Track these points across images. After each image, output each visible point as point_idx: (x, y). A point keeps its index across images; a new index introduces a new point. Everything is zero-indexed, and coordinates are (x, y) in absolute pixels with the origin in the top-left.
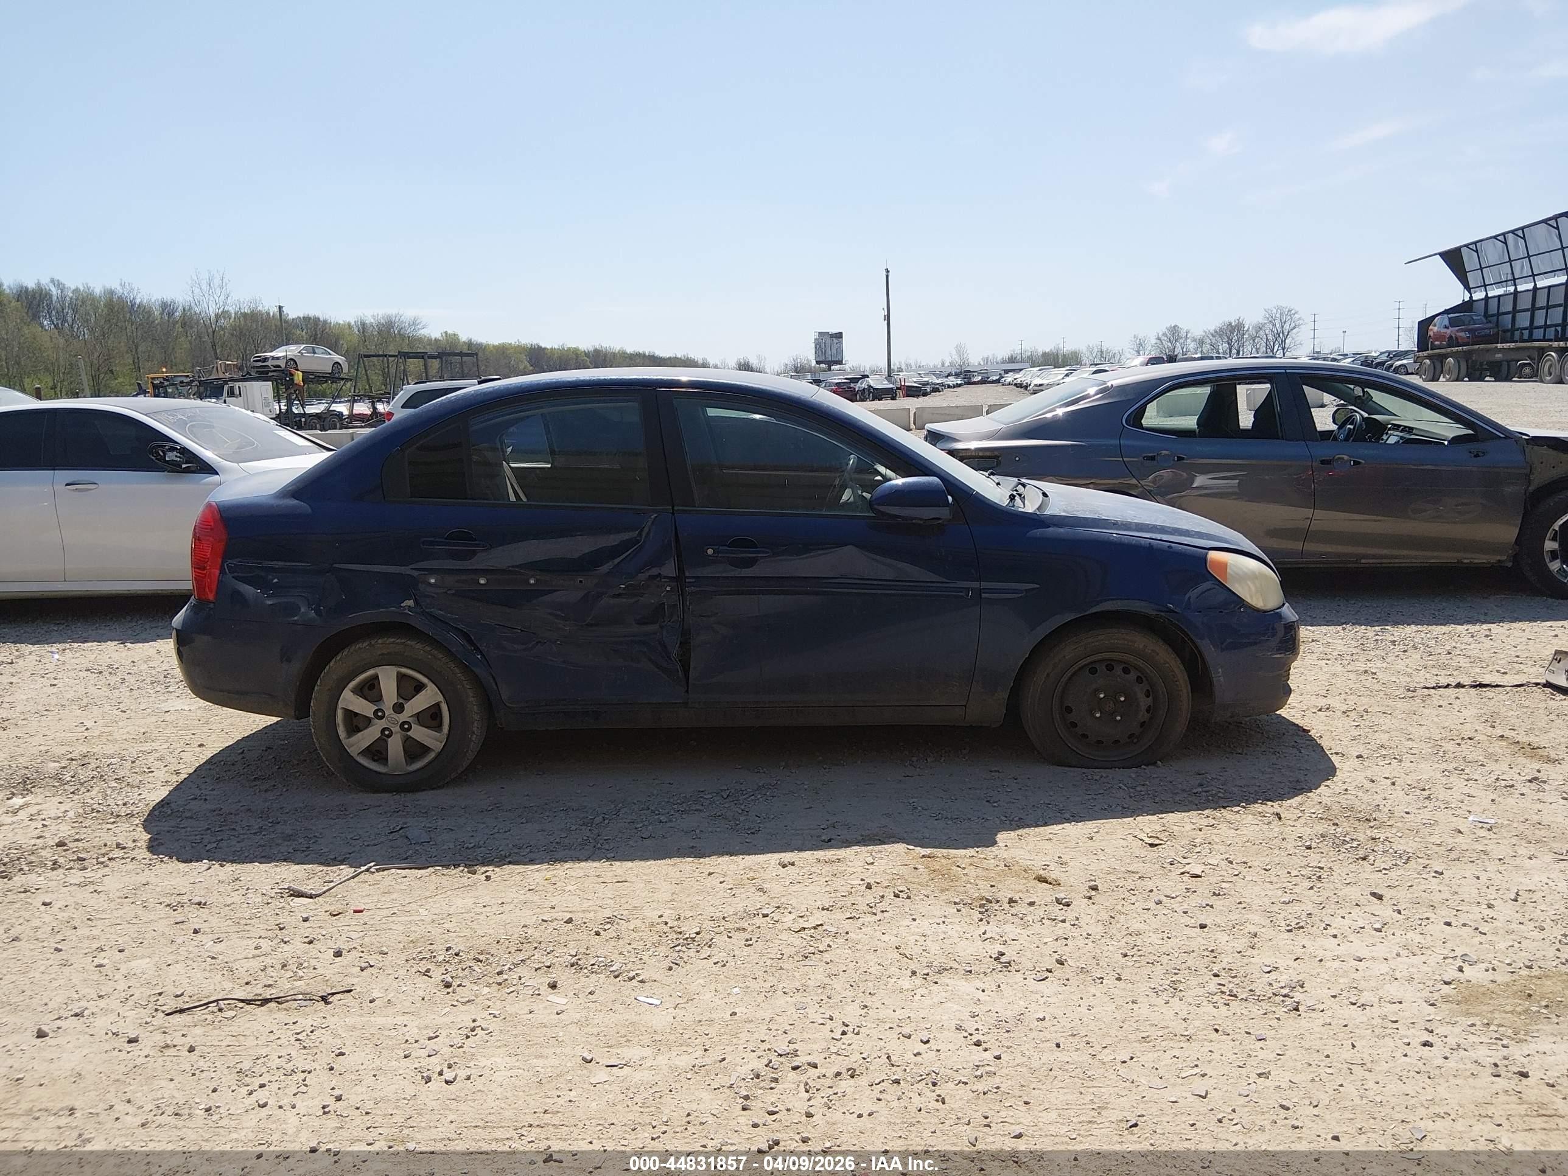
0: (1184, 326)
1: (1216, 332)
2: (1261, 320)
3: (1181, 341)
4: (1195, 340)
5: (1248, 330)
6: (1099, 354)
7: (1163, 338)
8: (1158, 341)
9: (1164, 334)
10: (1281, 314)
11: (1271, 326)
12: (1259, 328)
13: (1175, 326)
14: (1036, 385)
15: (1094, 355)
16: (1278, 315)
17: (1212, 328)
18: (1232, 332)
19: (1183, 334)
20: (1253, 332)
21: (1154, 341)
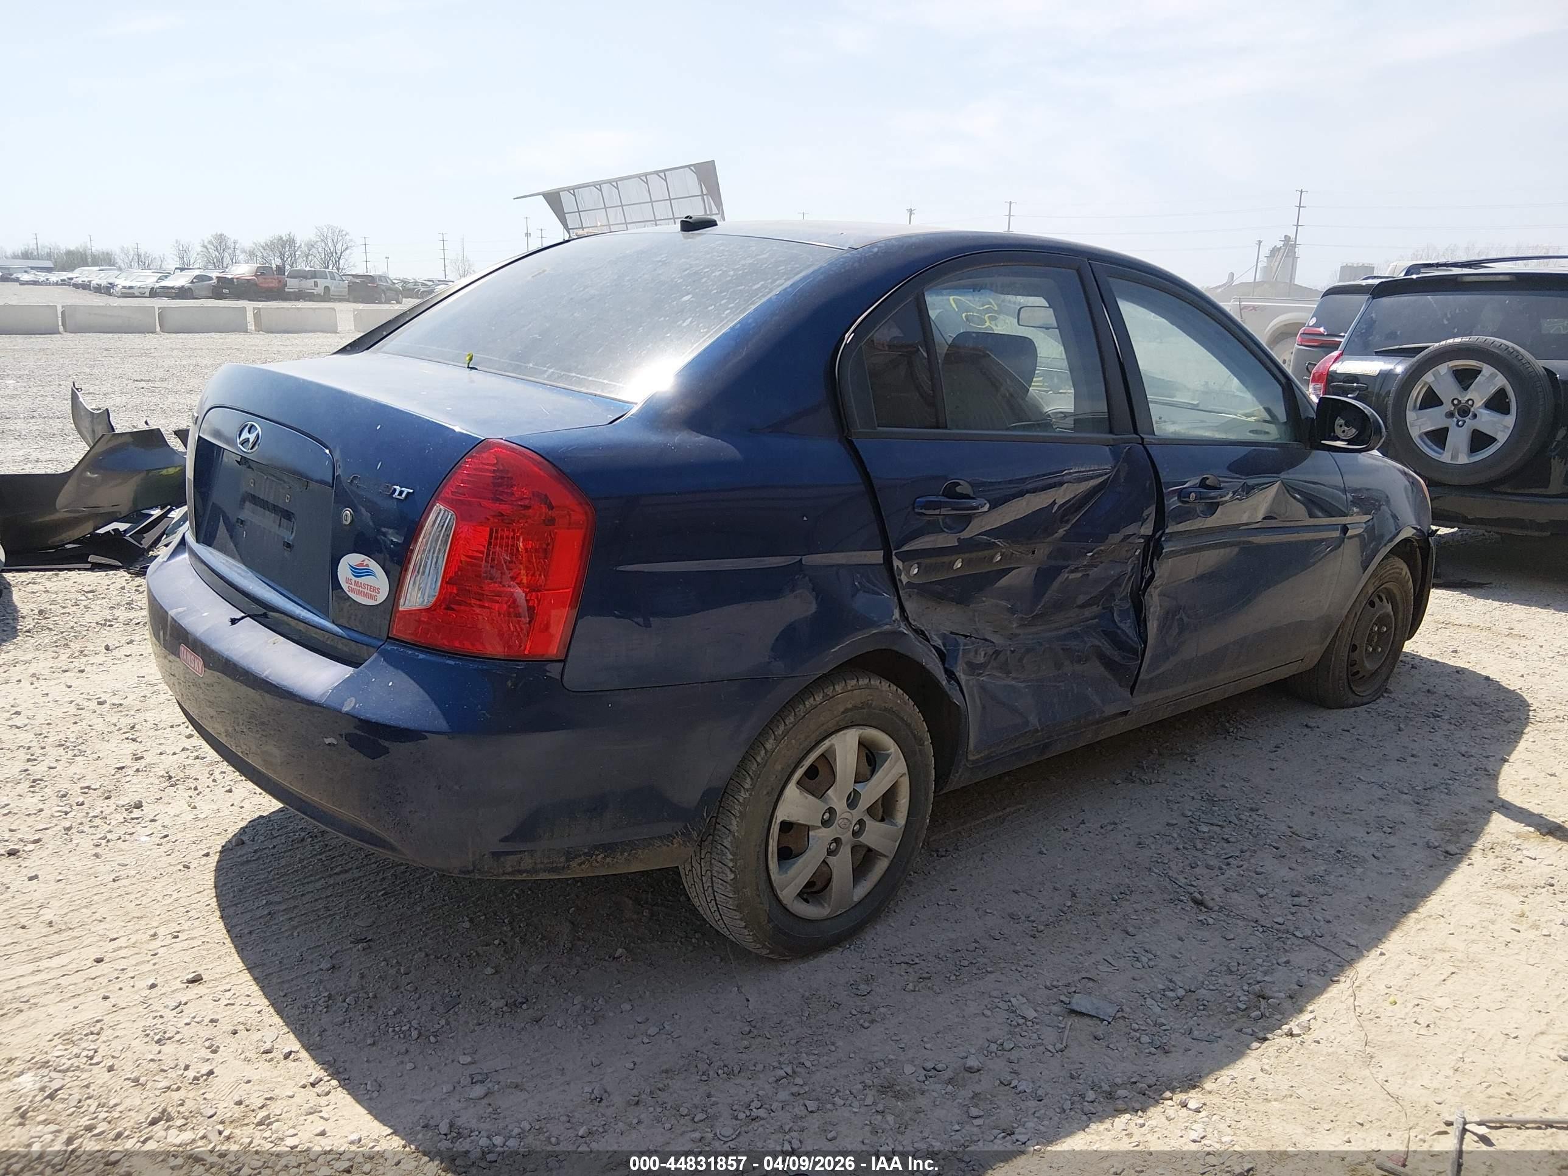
0: (231, 235)
1: (266, 245)
2: (314, 238)
3: (230, 251)
4: (246, 252)
5: (300, 247)
6: (136, 257)
7: (209, 246)
8: (205, 249)
9: (210, 242)
10: (333, 234)
11: (323, 244)
12: (311, 246)
13: (221, 235)
14: (124, 287)
15: (131, 258)
16: (329, 235)
17: (262, 241)
18: (283, 247)
19: (230, 244)
20: (305, 249)
21: (199, 249)
